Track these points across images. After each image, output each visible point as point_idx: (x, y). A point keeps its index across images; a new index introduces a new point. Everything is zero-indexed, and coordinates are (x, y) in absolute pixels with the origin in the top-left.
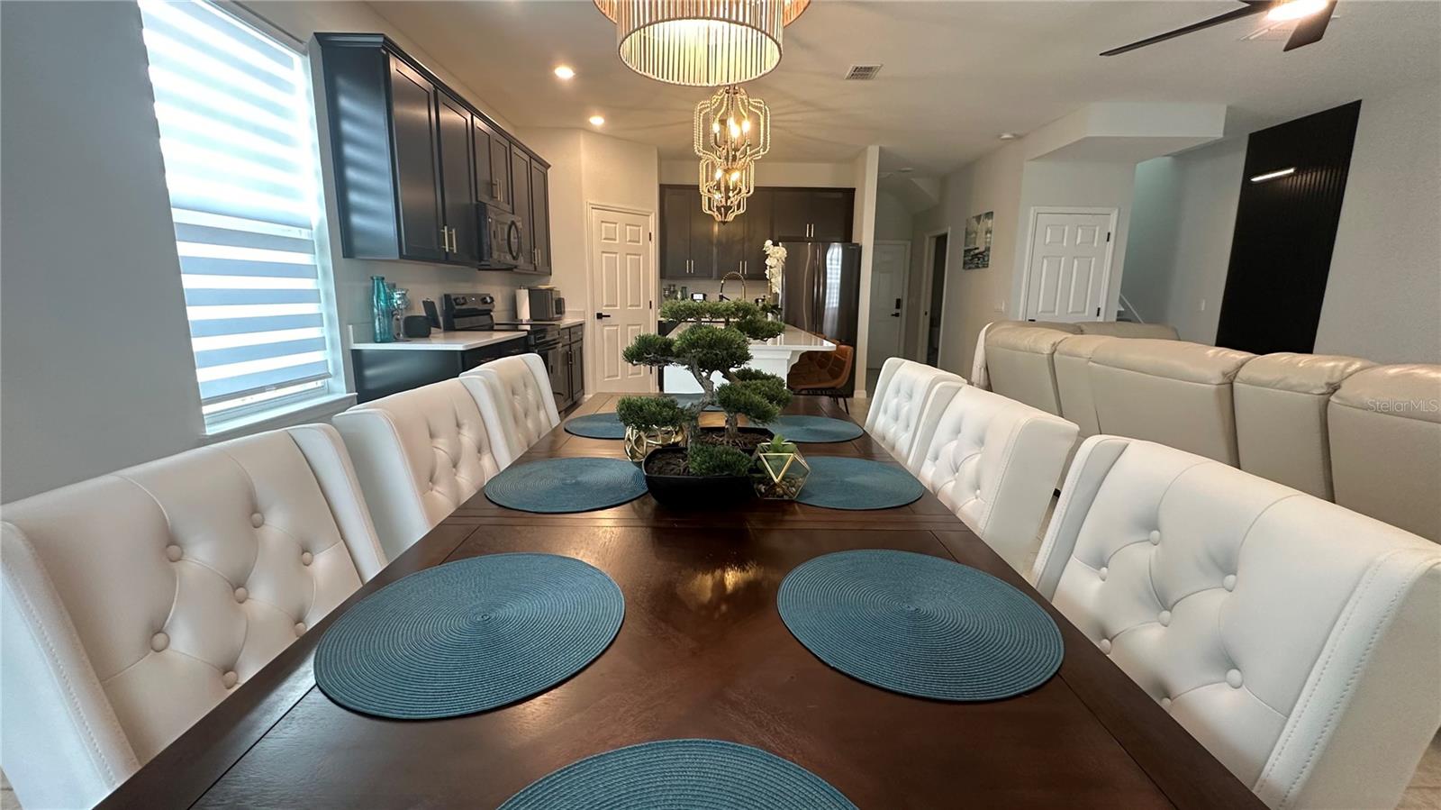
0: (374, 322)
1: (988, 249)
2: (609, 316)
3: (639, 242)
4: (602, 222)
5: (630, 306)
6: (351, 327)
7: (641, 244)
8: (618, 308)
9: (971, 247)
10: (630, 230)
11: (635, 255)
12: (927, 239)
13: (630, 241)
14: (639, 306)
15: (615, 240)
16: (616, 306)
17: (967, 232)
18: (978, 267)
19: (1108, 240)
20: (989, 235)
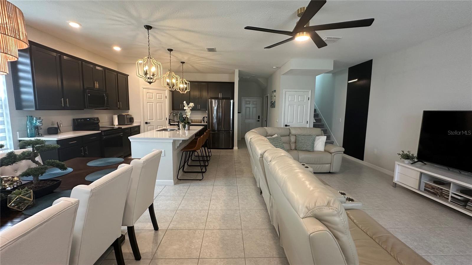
0: (27, 130)
1: (275, 102)
2: (150, 123)
3: (162, 99)
4: (147, 93)
5: (159, 119)
6: (18, 132)
7: (163, 99)
8: (154, 120)
9: (272, 101)
10: (158, 95)
11: (160, 103)
12: (265, 97)
13: (158, 99)
14: (162, 119)
15: (152, 98)
16: (153, 119)
17: (271, 96)
18: (273, 107)
19: (309, 100)
20: (275, 97)
